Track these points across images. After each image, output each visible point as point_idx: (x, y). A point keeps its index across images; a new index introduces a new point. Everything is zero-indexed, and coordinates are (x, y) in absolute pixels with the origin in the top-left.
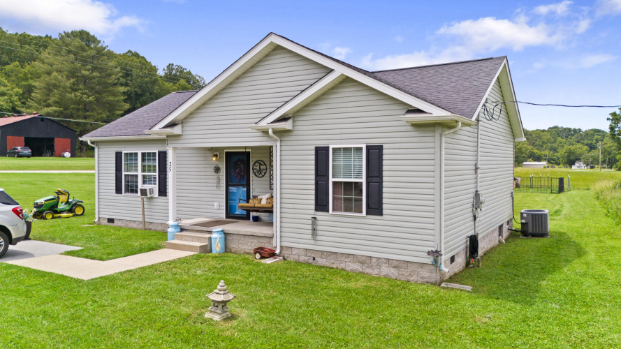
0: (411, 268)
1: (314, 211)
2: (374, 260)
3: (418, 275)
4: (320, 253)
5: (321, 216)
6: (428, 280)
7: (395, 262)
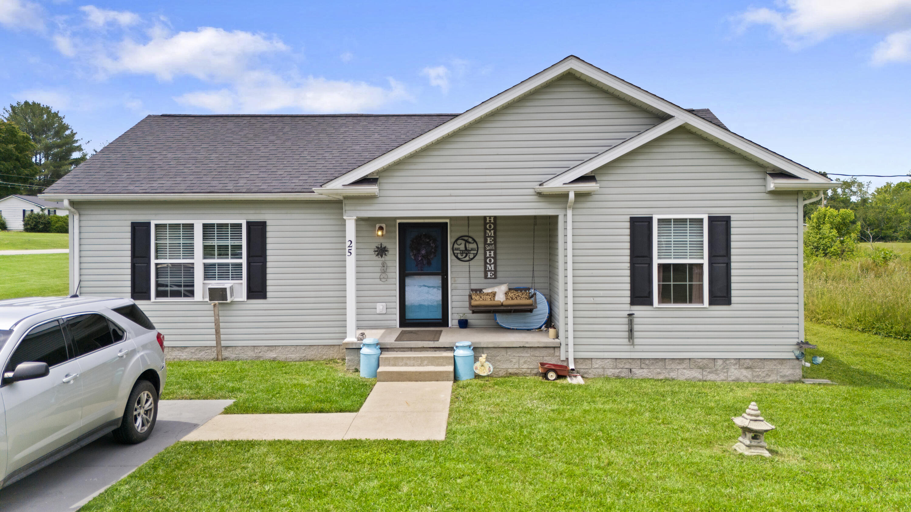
0: (769, 366)
1: (629, 305)
2: (720, 362)
3: (777, 374)
4: (639, 362)
5: (640, 311)
6: (790, 378)
7: (748, 361)
